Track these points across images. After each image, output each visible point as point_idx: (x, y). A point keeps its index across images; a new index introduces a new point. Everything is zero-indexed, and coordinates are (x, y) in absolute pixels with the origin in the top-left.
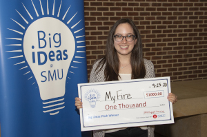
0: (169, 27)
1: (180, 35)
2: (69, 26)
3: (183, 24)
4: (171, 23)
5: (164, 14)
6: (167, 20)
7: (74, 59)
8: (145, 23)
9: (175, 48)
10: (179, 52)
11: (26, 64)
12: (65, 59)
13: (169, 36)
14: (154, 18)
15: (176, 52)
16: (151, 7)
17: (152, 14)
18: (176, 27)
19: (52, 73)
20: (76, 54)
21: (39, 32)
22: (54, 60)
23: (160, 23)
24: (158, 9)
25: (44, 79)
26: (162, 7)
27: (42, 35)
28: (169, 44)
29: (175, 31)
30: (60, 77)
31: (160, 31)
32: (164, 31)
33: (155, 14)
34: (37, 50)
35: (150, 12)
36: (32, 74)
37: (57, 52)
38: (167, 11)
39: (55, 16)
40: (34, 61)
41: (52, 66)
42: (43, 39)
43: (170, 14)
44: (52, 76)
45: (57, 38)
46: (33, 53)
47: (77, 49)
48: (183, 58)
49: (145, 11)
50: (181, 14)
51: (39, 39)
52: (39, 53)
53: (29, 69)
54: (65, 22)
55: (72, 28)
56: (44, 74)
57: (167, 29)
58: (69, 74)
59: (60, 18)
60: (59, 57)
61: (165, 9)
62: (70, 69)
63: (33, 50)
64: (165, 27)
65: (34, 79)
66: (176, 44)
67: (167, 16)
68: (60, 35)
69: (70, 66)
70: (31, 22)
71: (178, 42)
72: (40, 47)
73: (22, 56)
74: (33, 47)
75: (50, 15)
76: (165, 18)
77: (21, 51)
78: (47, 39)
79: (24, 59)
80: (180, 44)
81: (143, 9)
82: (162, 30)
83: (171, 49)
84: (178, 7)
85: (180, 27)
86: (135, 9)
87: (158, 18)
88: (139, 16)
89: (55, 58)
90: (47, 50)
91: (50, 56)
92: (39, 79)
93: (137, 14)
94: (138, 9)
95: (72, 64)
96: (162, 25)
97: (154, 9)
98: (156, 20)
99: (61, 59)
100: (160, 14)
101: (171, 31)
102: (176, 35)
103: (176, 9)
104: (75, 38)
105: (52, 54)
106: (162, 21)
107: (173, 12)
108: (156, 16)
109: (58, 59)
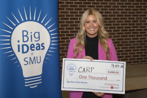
0: (133, 27)
1: (141, 33)
2: (46, 27)
3: (143, 25)
4: (134, 24)
5: (129, 19)
6: (131, 23)
7: (49, 49)
8: (116, 25)
9: (137, 42)
10: (141, 44)
11: (13, 52)
12: (42, 49)
13: (133, 33)
14: (122, 22)
15: (138, 44)
16: (120, 14)
17: (121, 19)
18: (138, 27)
19: (32, 59)
20: (51, 46)
21: (23, 31)
22: (34, 50)
23: (126, 24)
24: (125, 16)
25: (26, 63)
26: (128, 14)
27: (25, 33)
28: (133, 39)
29: (137, 30)
30: (39, 62)
31: (127, 30)
32: (130, 30)
33: (123, 19)
34: (21, 43)
35: (120, 17)
36: (17, 59)
37: (37, 44)
38: (132, 17)
39: (36, 21)
40: (19, 51)
41: (32, 54)
42: (26, 36)
43: (134, 18)
44: (33, 61)
45: (37, 35)
46: (19, 46)
47: (51, 43)
48: (143, 48)
49: (116, 17)
50: (141, 18)
51: (23, 36)
52: (23, 45)
53: (15, 56)
54: (43, 24)
55: (48, 28)
56: (26, 60)
57: (132, 28)
58: (45, 60)
59: (39, 22)
60: (38, 48)
61: (130, 16)
62: (46, 56)
63: (19, 44)
64: (130, 27)
65: (19, 63)
66: (138, 39)
67: (132, 20)
68: (39, 33)
69: (47, 54)
70: (17, 24)
71: (139, 37)
72: (24, 41)
73: (10, 47)
74: (19, 41)
75: (32, 20)
76: (130, 21)
77: (9, 44)
78: (29, 36)
79: (11, 49)
80: (141, 39)
81: (115, 16)
82: (128, 29)
83: (134, 42)
84: (139, 14)
85: (141, 27)
86: (109, 16)
87: (125, 22)
88: (112, 20)
89: (35, 48)
90: (29, 43)
91: (31, 47)
92: (22, 63)
93: (111, 19)
94: (111, 16)
95: (48, 52)
96: (128, 26)
97: (122, 16)
98: (124, 23)
99: (39, 49)
100: (126, 19)
101: (134, 30)
102: (138, 33)
103: (138, 16)
104: (50, 35)
105: (32, 46)
106: (128, 23)
107: (135, 17)
108: (124, 20)
109: (37, 50)
